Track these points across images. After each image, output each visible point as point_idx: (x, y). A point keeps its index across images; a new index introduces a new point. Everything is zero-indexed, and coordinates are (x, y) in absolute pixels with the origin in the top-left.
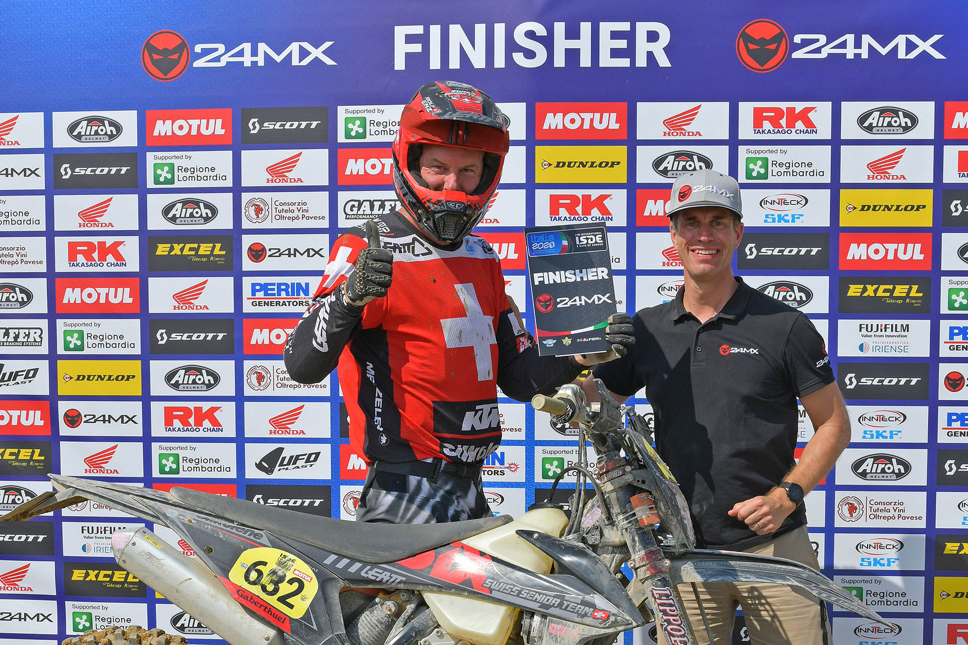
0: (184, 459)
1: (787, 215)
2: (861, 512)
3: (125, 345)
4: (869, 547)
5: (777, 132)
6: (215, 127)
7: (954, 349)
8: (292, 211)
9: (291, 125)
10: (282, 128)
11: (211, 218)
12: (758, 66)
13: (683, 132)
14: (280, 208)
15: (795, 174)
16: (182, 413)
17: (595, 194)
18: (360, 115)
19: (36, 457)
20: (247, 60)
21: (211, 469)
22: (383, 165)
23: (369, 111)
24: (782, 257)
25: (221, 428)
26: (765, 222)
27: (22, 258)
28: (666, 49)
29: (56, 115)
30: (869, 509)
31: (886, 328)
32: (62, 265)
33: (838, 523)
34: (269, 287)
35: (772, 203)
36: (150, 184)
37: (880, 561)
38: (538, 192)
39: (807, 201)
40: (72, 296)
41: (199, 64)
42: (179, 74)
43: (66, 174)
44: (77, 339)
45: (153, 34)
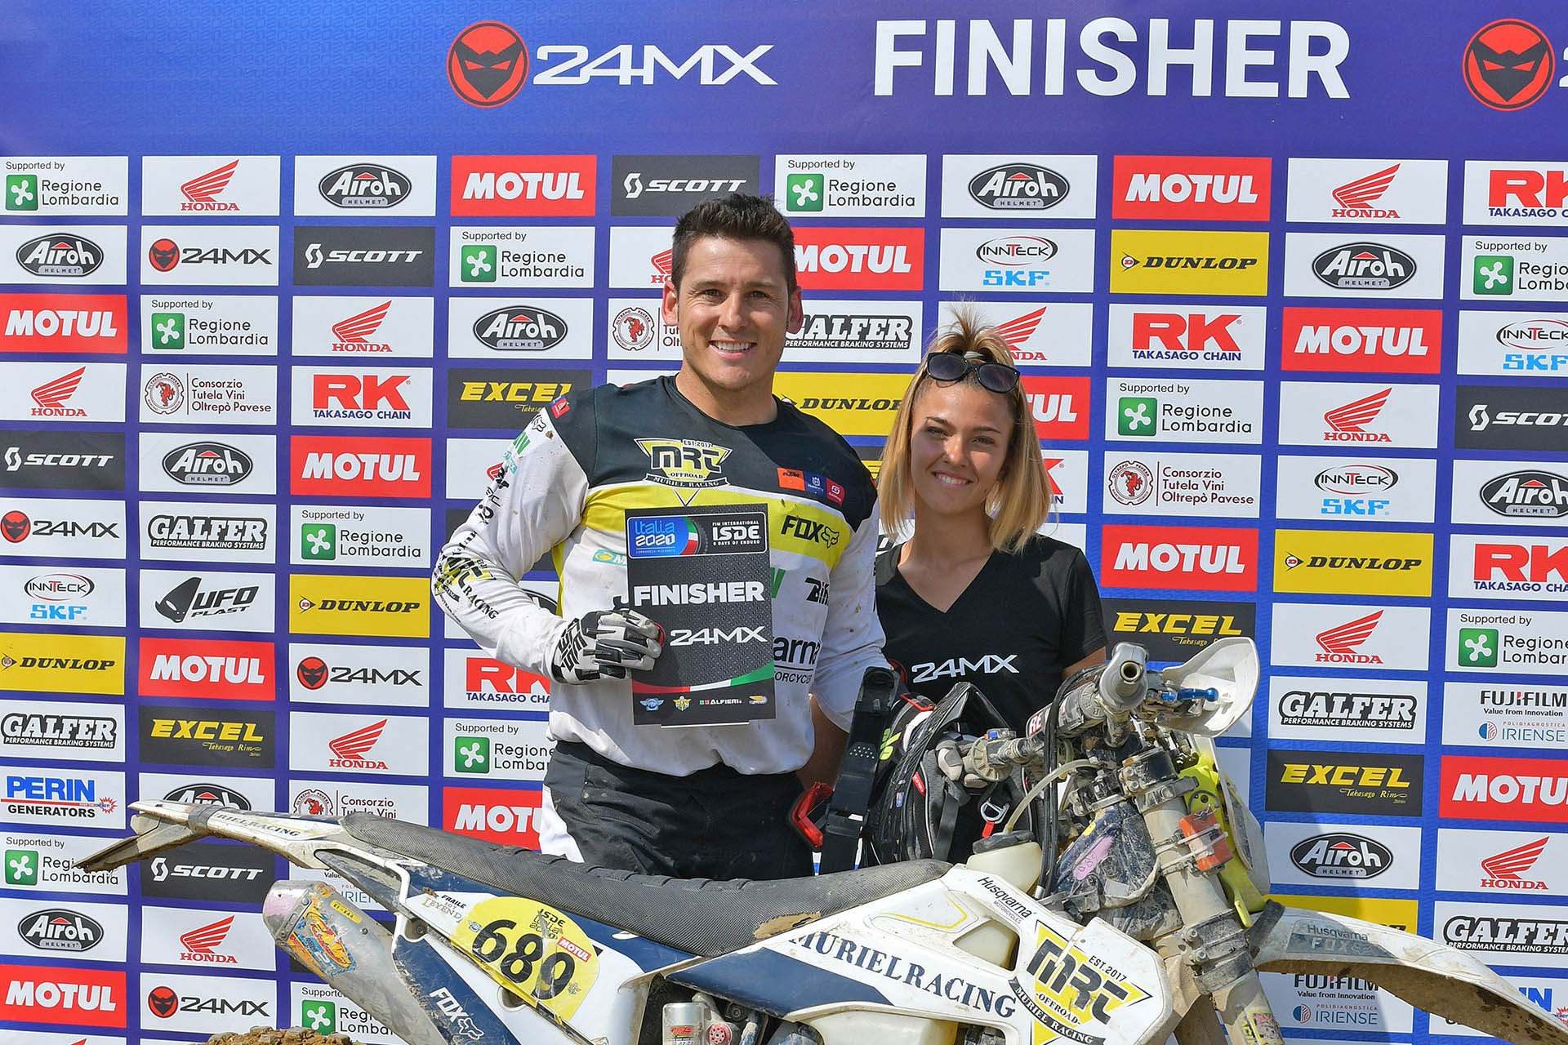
0: (498, 747)
1: (1544, 357)
3: (404, 552)
5: (1530, 214)
6: (568, 186)
10: (681, 190)
11: (555, 339)
12: (1500, 100)
13: (1367, 210)
15: (1560, 285)
16: (497, 670)
17: (1211, 313)
18: (814, 171)
19: (249, 736)
20: (625, 74)
22: (851, 257)
23: (830, 165)
24: (1533, 430)
26: (1504, 368)
27: (236, 400)
28: (1341, 69)
29: (300, 161)
32: (303, 414)
35: (1519, 334)
36: (455, 280)
38: (1115, 309)
40: (317, 466)
41: (543, 79)
42: (510, 96)
43: (315, 260)
44: (324, 540)
45: (467, 28)
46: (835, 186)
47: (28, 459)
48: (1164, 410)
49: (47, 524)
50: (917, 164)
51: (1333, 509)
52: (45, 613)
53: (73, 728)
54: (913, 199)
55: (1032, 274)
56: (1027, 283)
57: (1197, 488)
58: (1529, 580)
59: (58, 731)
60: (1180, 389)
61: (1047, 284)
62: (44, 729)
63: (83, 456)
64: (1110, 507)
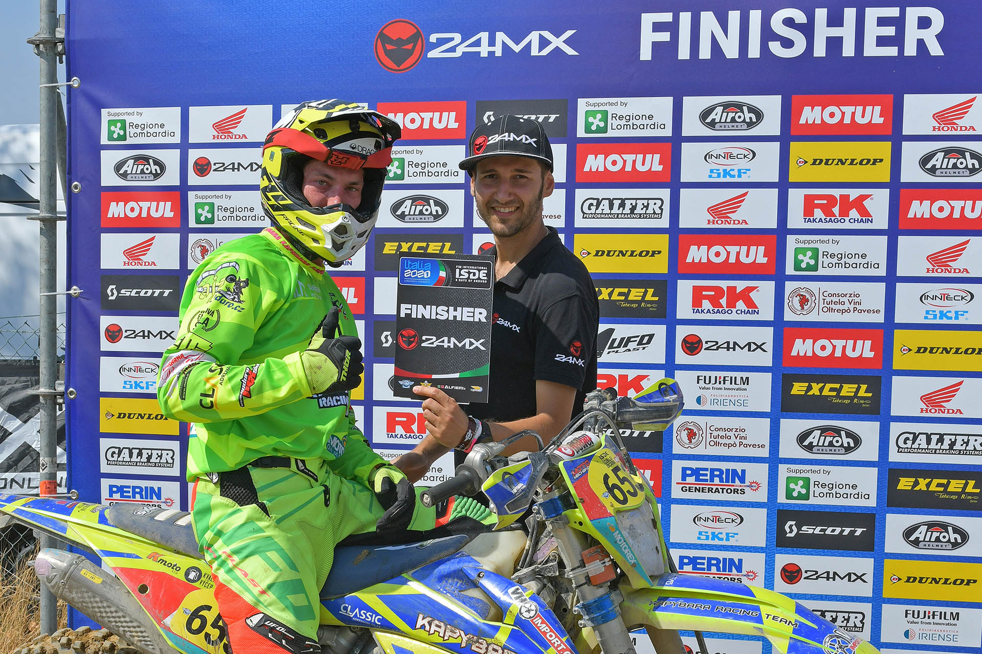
6: (449, 120)
11: (441, 215)
13: (955, 126)
16: (405, 419)
17: (854, 194)
18: (602, 108)
20: (484, 50)
22: (625, 162)
23: (611, 104)
28: (938, 37)
38: (791, 191)
41: (433, 54)
42: (413, 65)
45: (386, 24)
46: (615, 117)
47: (121, 292)
48: (823, 255)
49: (133, 332)
50: (667, 103)
51: (932, 317)
52: (131, 386)
53: (149, 455)
54: (664, 125)
55: (739, 171)
56: (736, 176)
57: (844, 304)
59: (139, 457)
60: (834, 242)
61: (749, 177)
62: (131, 456)
63: (154, 290)
64: (788, 316)
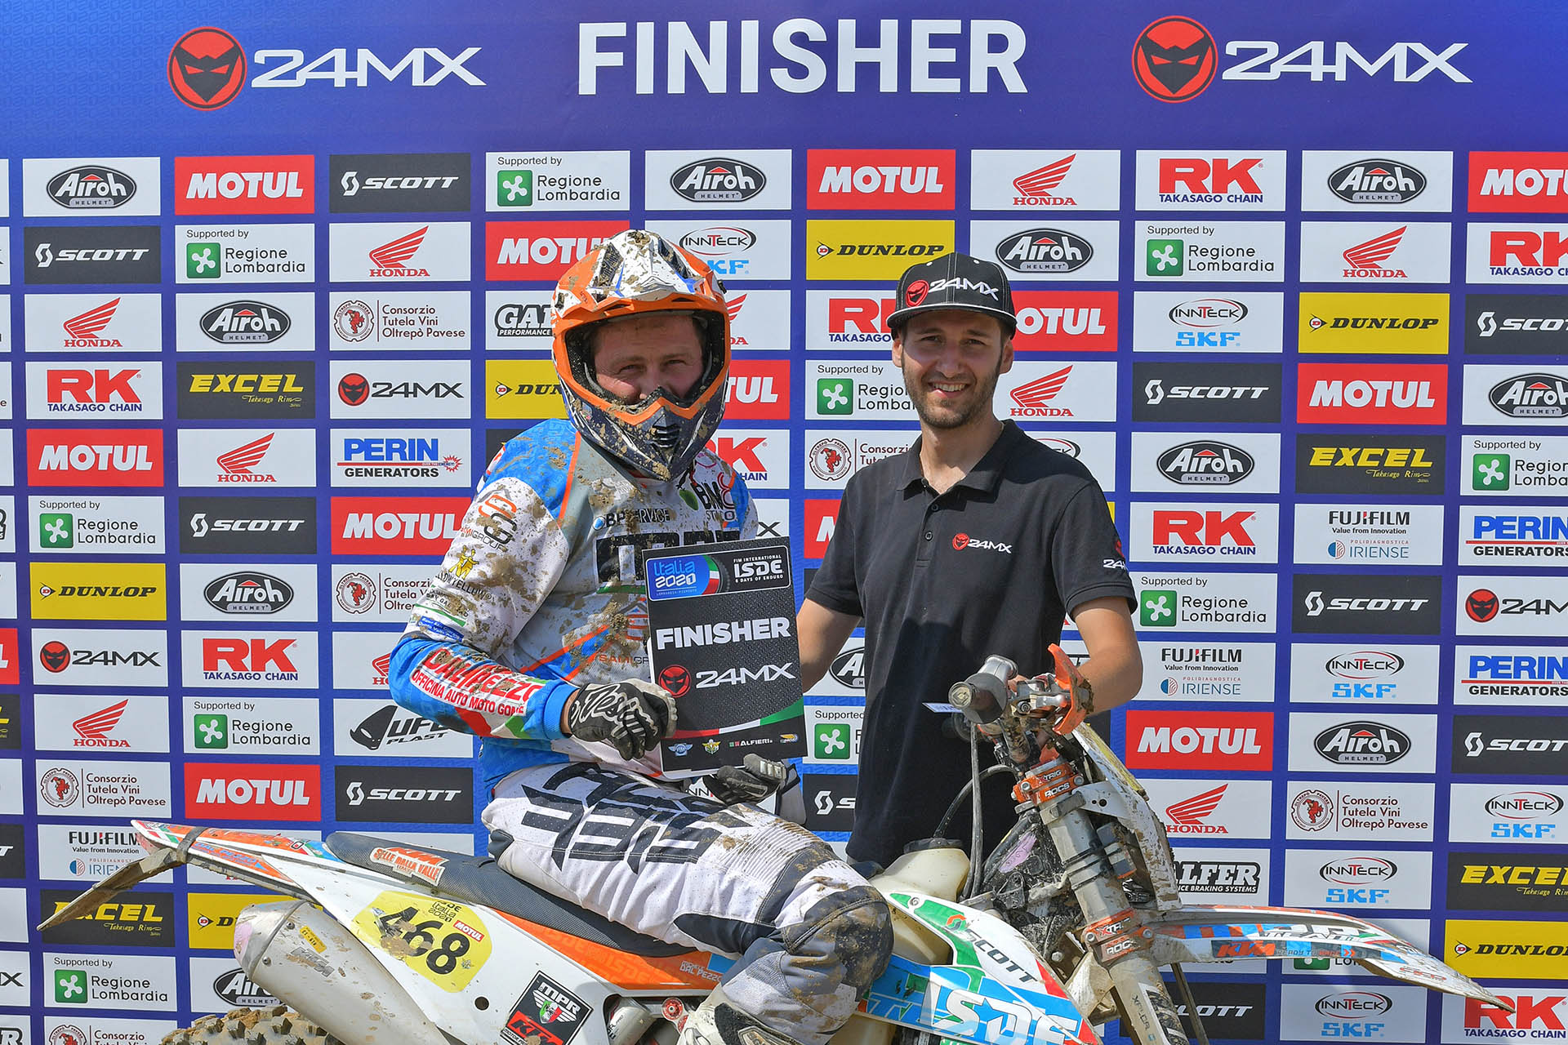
0: (235, 723)
1: (1214, 334)
2: (1330, 815)
3: (139, 539)
4: (1340, 871)
5: (1199, 200)
6: (287, 185)
7: (1482, 553)
8: (412, 322)
9: (411, 183)
10: (396, 187)
11: (279, 332)
12: (1167, 93)
13: (1046, 197)
14: (391, 317)
15: (1226, 267)
16: (232, 649)
18: (522, 167)
20: (340, 77)
21: (279, 741)
22: (560, 249)
23: (538, 161)
24: (1204, 403)
25: (294, 674)
26: (1176, 345)
28: (1018, 64)
29: (29, 164)
30: (1341, 811)
31: (1372, 518)
32: (38, 408)
33: (1292, 832)
34: (373, 446)
35: (1190, 313)
36: (181, 277)
37: (1359, 894)
38: (811, 295)
39: (1245, 311)
40: (53, 458)
41: (261, 82)
42: (228, 99)
43: (44, 260)
44: (62, 529)
45: (186, 34)
46: (543, 181)
48: (860, 390)
50: (621, 159)
54: (618, 193)
55: (732, 263)
56: (728, 272)
58: (1204, 543)
60: (875, 370)
61: (747, 272)
64: (811, 482)
